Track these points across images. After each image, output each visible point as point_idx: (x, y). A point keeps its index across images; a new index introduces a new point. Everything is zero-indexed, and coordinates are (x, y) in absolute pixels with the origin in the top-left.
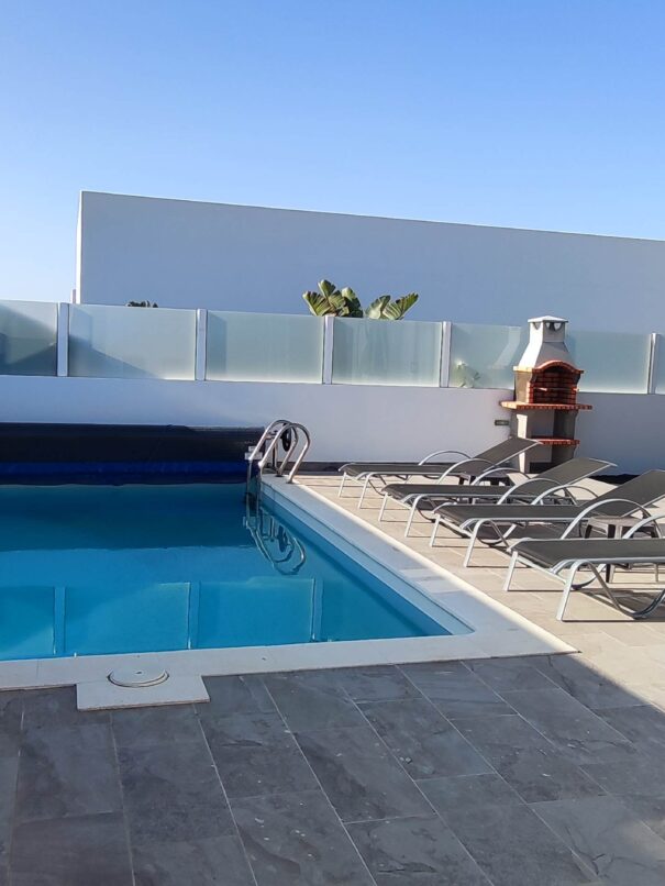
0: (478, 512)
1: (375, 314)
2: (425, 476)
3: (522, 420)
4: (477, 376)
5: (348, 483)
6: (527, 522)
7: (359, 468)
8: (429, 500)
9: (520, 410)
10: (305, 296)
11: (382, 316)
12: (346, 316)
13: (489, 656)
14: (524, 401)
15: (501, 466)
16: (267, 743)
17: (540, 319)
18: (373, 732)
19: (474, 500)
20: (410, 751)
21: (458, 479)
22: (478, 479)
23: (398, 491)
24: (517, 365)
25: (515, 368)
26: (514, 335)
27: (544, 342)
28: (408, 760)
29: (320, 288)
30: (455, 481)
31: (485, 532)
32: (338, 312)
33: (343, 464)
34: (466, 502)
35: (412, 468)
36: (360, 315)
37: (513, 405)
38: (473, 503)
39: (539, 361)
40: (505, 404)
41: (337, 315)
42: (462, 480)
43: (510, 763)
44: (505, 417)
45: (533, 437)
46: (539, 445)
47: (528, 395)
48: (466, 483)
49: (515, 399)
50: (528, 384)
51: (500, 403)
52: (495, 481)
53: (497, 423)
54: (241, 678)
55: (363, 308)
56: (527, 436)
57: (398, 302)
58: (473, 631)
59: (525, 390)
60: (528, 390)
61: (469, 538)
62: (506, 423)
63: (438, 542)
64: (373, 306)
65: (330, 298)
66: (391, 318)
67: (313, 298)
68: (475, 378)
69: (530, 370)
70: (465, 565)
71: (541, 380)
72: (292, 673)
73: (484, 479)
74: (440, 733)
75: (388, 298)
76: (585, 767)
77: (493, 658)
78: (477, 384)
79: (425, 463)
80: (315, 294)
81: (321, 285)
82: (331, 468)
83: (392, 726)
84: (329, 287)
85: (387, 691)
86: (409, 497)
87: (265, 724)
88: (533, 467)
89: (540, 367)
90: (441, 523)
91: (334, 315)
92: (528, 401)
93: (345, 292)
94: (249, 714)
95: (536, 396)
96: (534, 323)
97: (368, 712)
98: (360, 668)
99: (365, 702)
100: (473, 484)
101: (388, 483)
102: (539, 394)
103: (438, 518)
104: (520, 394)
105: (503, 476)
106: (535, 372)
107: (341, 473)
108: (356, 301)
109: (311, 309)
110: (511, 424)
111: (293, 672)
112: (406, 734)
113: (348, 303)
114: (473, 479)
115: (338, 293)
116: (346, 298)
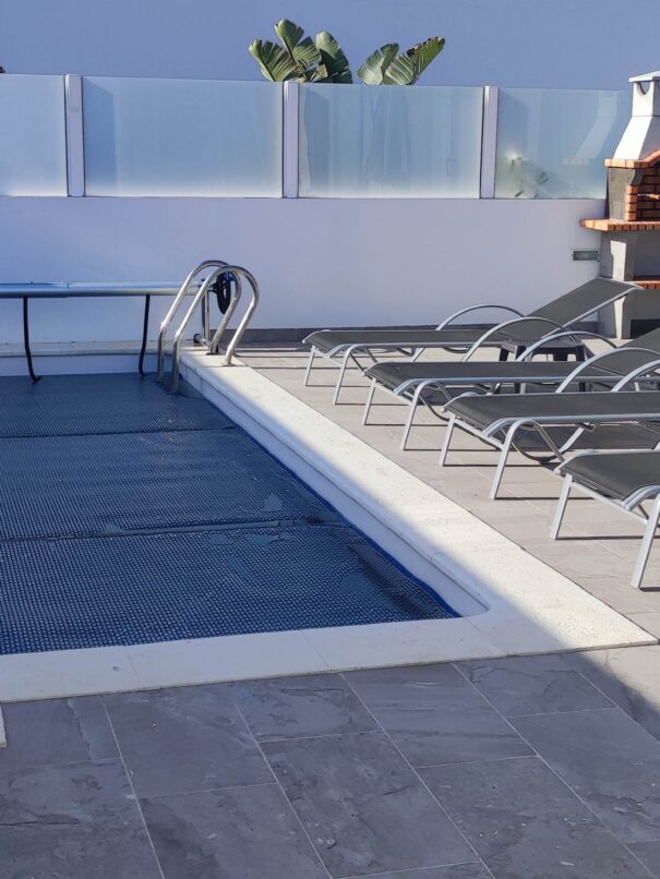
0: (518, 408)
1: (373, 76)
2: (447, 348)
3: (619, 250)
4: (543, 178)
5: (317, 363)
6: (600, 421)
7: (336, 337)
8: (439, 387)
9: (615, 233)
10: (252, 48)
11: (386, 80)
12: (322, 80)
13: (504, 654)
14: (622, 217)
15: (572, 327)
16: (89, 818)
17: (649, 77)
18: (279, 793)
19: (523, 386)
20: (337, 826)
21: (498, 351)
22: (529, 350)
23: (390, 374)
24: (611, 157)
25: (607, 162)
26: (606, 104)
27: (654, 116)
28: (330, 842)
29: (277, 35)
30: (492, 355)
31: (526, 440)
32: (308, 75)
33: (311, 331)
34: (508, 390)
35: (425, 335)
36: (348, 80)
37: (603, 225)
38: (522, 392)
39: (645, 149)
40: (589, 224)
41: (308, 80)
42: (504, 354)
43: (507, 845)
44: (589, 244)
45: (635, 279)
46: (637, 291)
47: (627, 208)
48: (511, 358)
49: (606, 215)
50: (629, 189)
51: (581, 223)
52: (560, 354)
53: (577, 256)
54: (69, 703)
55: (353, 67)
56: (626, 279)
57: (411, 53)
58: (487, 609)
59: (622, 200)
60: (628, 198)
61: (498, 449)
62: (593, 256)
63: (454, 458)
64: (371, 62)
65: (295, 51)
66: (401, 82)
67: (266, 52)
68: (542, 181)
69: (631, 165)
70: (492, 497)
71: (650, 180)
72: (160, 692)
73: (538, 351)
74: (395, 791)
75: (394, 48)
76: (638, 847)
77: (508, 656)
78: (543, 190)
79: (446, 327)
80: (269, 44)
81: (278, 30)
82: (291, 339)
83: (315, 781)
84: (292, 31)
85: (317, 717)
86: (407, 384)
87: (94, 784)
88: (637, 328)
89: (648, 159)
90: (455, 425)
91: (301, 80)
92: (627, 216)
93: (320, 40)
94: (72, 766)
95: (642, 209)
96: (639, 83)
97: (277, 758)
98: (278, 680)
99: (275, 740)
100: (520, 359)
101: (380, 361)
102: (648, 205)
103: (453, 418)
104: (615, 206)
105: (574, 344)
106: (639, 167)
107: (307, 348)
108: (340, 54)
109: (265, 72)
110: (601, 256)
111: (162, 689)
112: (333, 794)
113: (326, 59)
114: (521, 350)
115: (309, 43)
116: (322, 52)
